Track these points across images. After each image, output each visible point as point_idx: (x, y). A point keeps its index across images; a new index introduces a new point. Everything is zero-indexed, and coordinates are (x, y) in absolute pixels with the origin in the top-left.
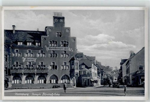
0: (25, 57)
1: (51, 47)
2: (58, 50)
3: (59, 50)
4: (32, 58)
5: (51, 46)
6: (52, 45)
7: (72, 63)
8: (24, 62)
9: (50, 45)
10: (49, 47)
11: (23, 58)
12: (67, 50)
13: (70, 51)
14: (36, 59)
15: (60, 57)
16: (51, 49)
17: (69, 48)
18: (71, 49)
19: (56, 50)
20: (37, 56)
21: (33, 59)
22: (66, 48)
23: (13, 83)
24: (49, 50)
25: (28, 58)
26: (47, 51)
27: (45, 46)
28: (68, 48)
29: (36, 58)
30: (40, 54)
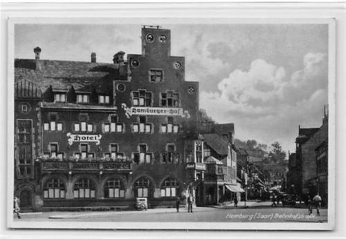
0: (73, 133)
1: (137, 108)
2: (153, 114)
3: (156, 114)
4: (90, 136)
5: (138, 106)
6: (138, 101)
7: (189, 146)
8: (71, 144)
9: (135, 102)
10: (132, 108)
11: (68, 134)
12: (176, 114)
13: (183, 116)
14: (100, 138)
15: (160, 132)
16: (137, 113)
17: (182, 110)
18: (185, 112)
19: (150, 114)
20: (103, 131)
21: (94, 136)
22: (173, 109)
23: (46, 196)
24: (131, 114)
25: (81, 136)
26: (128, 117)
27: (123, 104)
28: (177, 109)
29: (100, 136)
30: (109, 124)
